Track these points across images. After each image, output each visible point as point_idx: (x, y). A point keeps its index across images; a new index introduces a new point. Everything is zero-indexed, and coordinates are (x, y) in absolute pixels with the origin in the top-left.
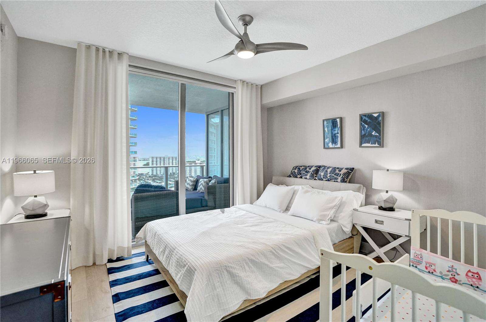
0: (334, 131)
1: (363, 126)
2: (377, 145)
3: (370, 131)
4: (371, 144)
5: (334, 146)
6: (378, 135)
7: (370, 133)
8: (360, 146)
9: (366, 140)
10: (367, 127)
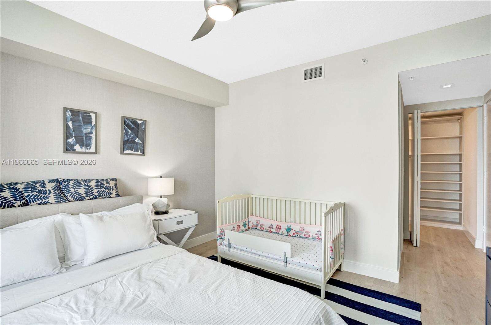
0: (86, 129)
1: (126, 130)
2: (139, 153)
3: (134, 137)
4: (134, 151)
5: (83, 149)
6: (141, 142)
7: (134, 139)
8: (122, 153)
9: (128, 146)
10: (130, 132)
